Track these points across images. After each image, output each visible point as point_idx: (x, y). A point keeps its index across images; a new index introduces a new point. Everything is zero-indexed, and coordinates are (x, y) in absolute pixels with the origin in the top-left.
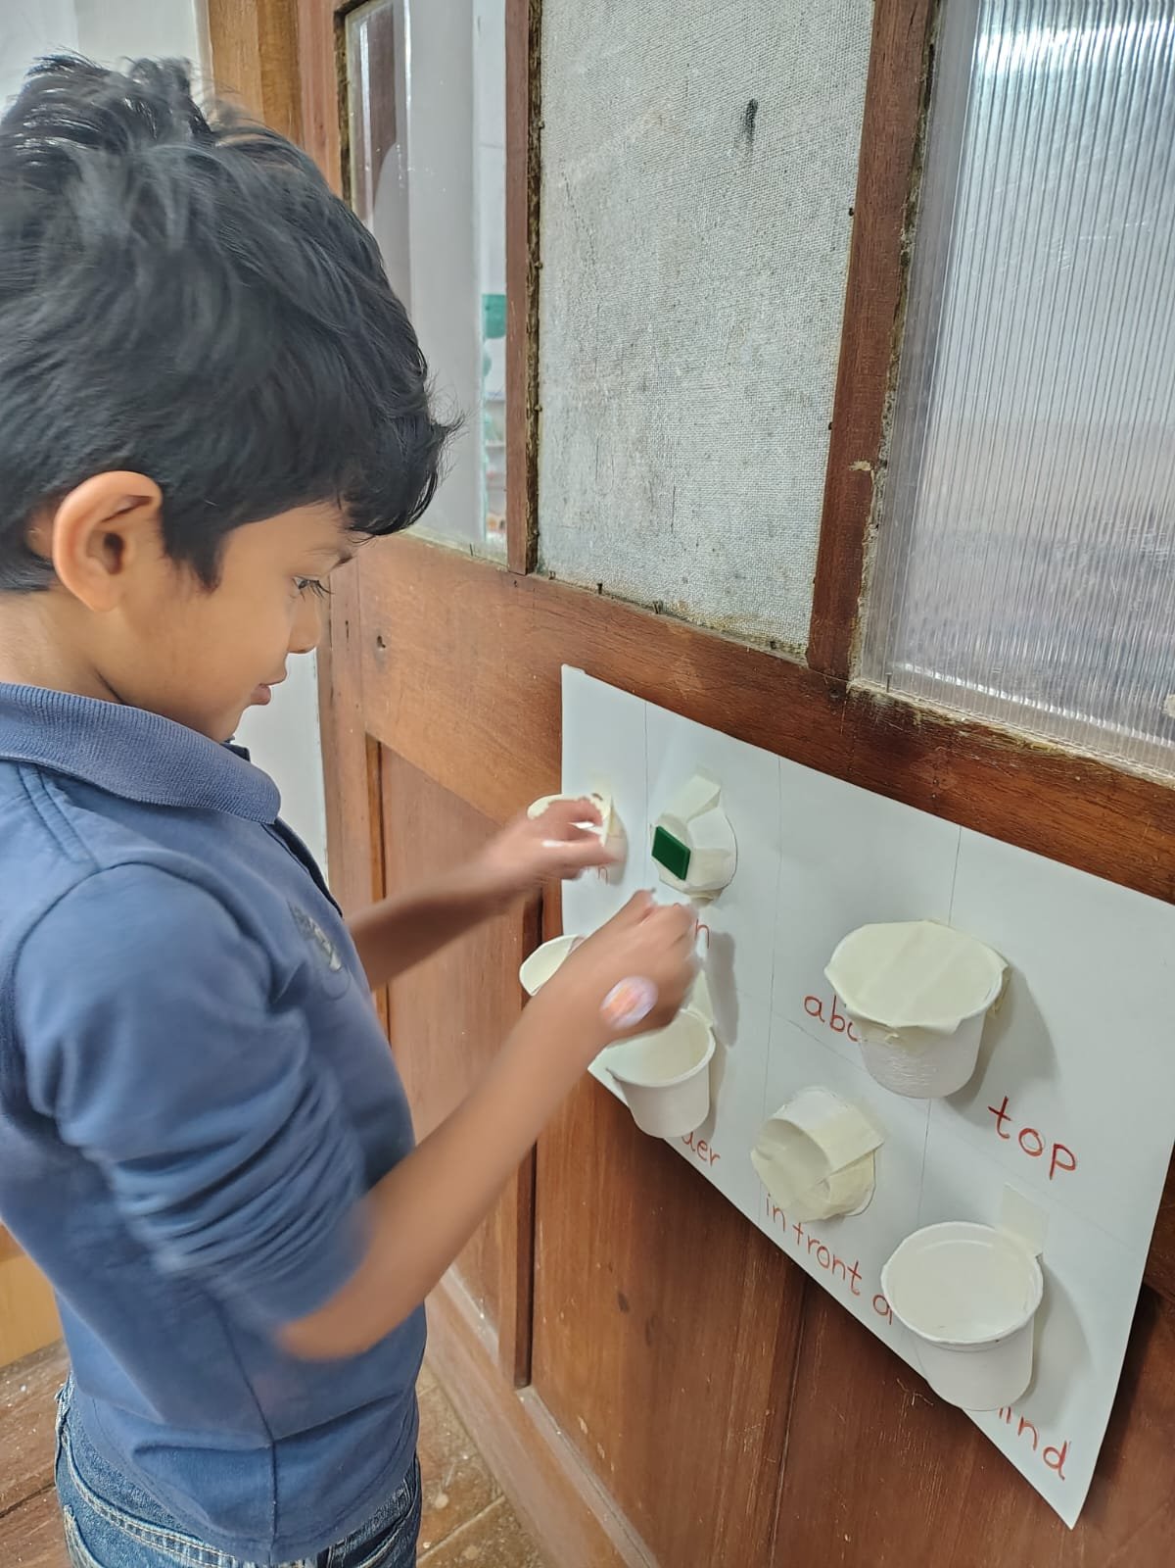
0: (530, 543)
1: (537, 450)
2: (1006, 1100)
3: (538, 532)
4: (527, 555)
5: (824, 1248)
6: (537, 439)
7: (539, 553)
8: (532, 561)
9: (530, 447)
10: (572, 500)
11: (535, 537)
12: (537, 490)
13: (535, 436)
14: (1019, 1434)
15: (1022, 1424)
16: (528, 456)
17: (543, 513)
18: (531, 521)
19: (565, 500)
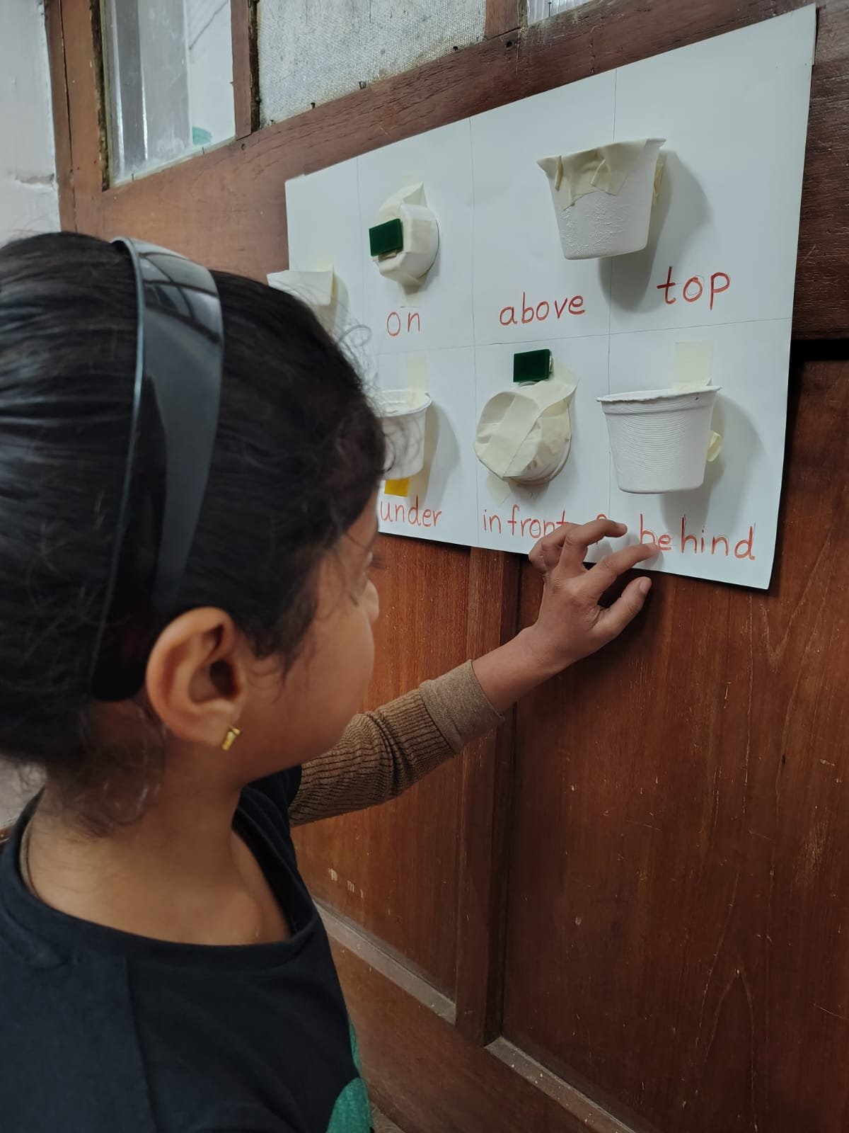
0: (253, 108)
1: (257, 34)
2: (670, 268)
3: (260, 99)
4: (252, 119)
5: (535, 521)
6: (256, 26)
7: (261, 116)
8: (256, 122)
9: (252, 31)
10: (287, 55)
11: (257, 102)
12: (258, 65)
13: (254, 23)
14: (713, 553)
15: (714, 542)
16: (250, 38)
17: (264, 81)
18: (254, 91)
19: (282, 58)
